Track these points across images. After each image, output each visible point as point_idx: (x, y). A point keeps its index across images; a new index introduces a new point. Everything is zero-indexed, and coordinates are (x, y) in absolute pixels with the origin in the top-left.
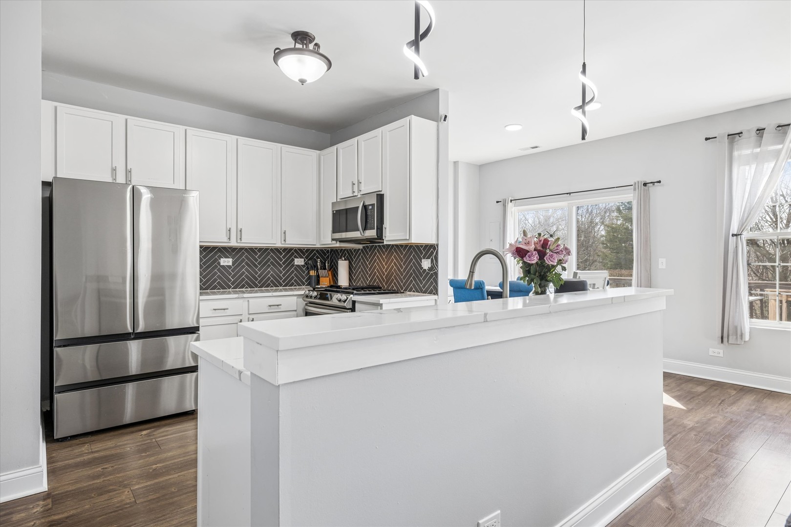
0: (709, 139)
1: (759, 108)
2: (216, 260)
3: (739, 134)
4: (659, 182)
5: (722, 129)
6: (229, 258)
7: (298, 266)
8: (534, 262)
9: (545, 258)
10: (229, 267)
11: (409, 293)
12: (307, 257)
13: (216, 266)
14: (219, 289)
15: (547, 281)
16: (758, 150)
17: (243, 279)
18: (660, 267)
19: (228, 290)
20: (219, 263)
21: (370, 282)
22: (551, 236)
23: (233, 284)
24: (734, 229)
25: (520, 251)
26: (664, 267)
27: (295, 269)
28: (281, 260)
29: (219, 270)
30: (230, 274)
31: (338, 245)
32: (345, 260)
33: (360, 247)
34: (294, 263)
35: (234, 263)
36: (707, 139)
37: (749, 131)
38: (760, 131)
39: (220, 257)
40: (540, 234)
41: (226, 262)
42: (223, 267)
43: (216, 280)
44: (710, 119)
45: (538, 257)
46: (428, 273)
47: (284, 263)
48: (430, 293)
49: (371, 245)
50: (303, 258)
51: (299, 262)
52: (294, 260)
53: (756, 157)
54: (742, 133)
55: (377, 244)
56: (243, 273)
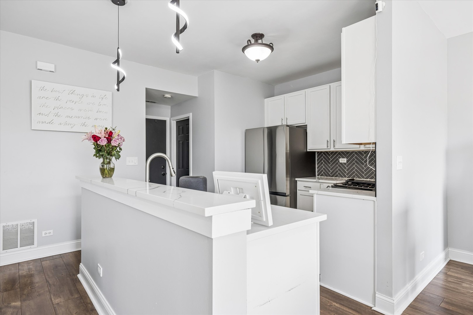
2: (337, 159)
6: (345, 158)
8: (104, 144)
9: (111, 142)
10: (345, 164)
13: (337, 163)
14: (339, 177)
15: (111, 156)
17: (354, 172)
19: (345, 178)
20: (339, 161)
22: (114, 130)
23: (347, 174)
25: (95, 138)
29: (339, 165)
30: (345, 168)
35: (347, 161)
39: (339, 158)
40: (106, 128)
41: (343, 160)
42: (341, 163)
43: (337, 171)
45: (107, 142)
56: (354, 168)
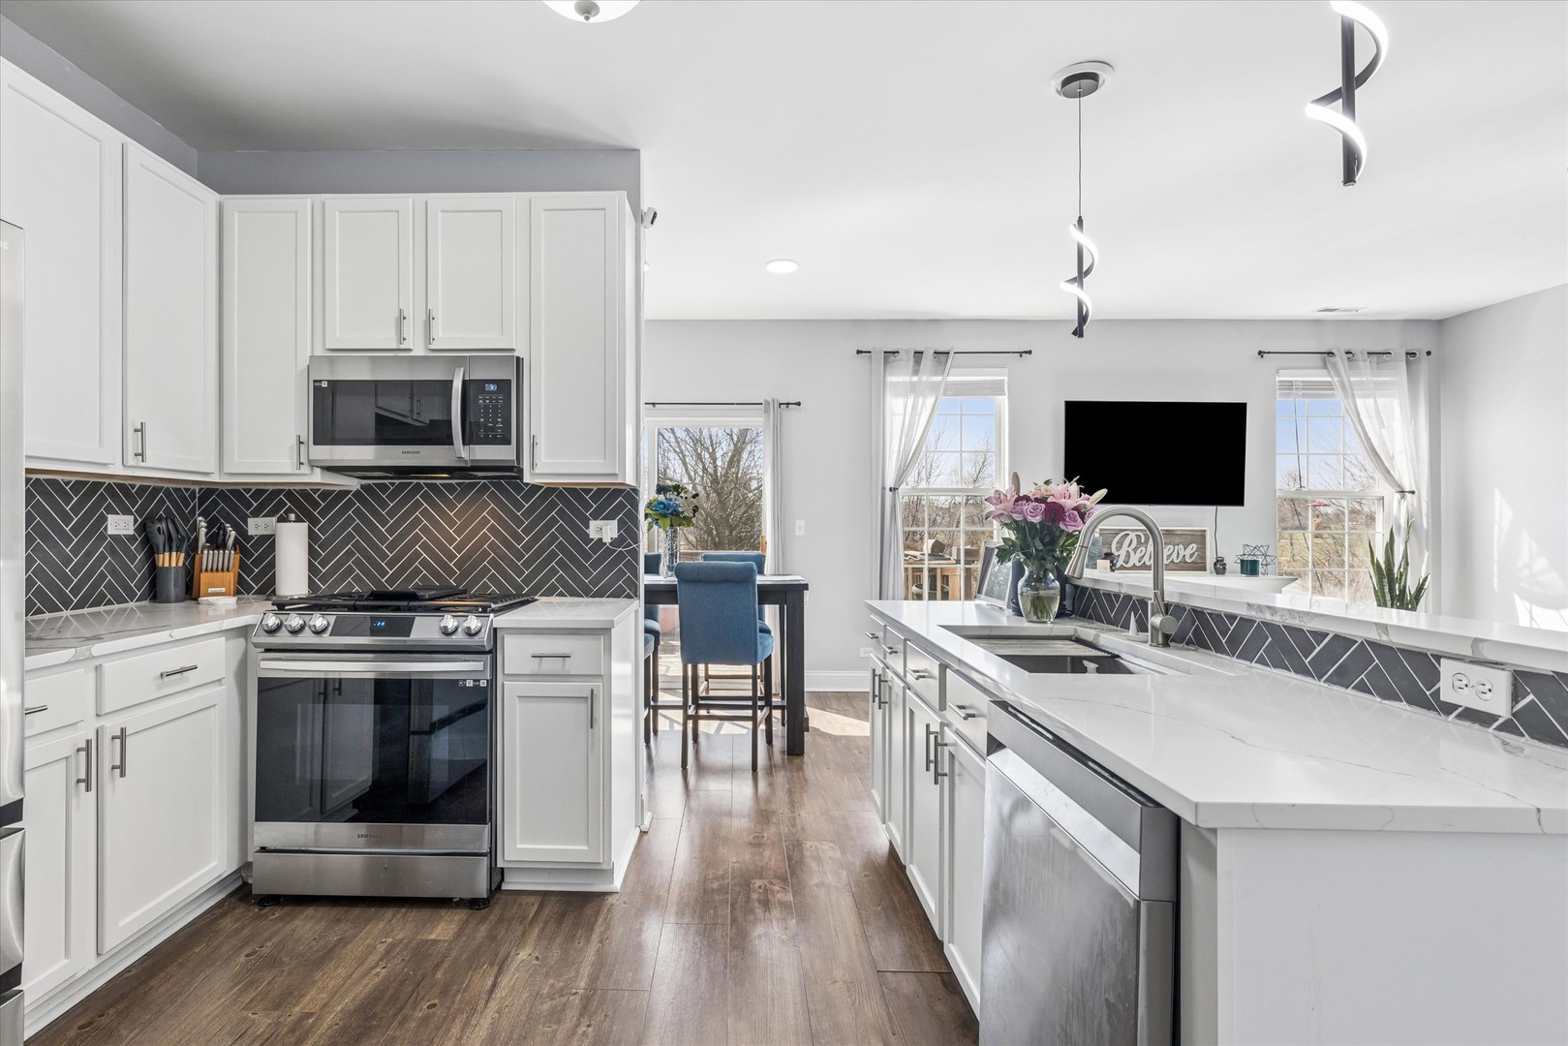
0: (861, 352)
1: (911, 323)
3: (894, 353)
4: (799, 404)
5: (879, 343)
7: (116, 538)
11: (544, 599)
12: (140, 512)
16: (915, 379)
18: (797, 534)
21: (391, 581)
24: (890, 483)
26: (802, 533)
27: (111, 549)
28: (67, 522)
31: (317, 477)
32: (298, 520)
33: (353, 484)
34: (106, 529)
36: (859, 352)
37: (907, 351)
38: (919, 354)
44: (859, 324)
46: (609, 552)
47: (76, 530)
48: (617, 594)
49: (397, 482)
50: (131, 513)
51: (120, 525)
52: (106, 519)
53: (913, 388)
54: (898, 352)
55: (422, 482)
